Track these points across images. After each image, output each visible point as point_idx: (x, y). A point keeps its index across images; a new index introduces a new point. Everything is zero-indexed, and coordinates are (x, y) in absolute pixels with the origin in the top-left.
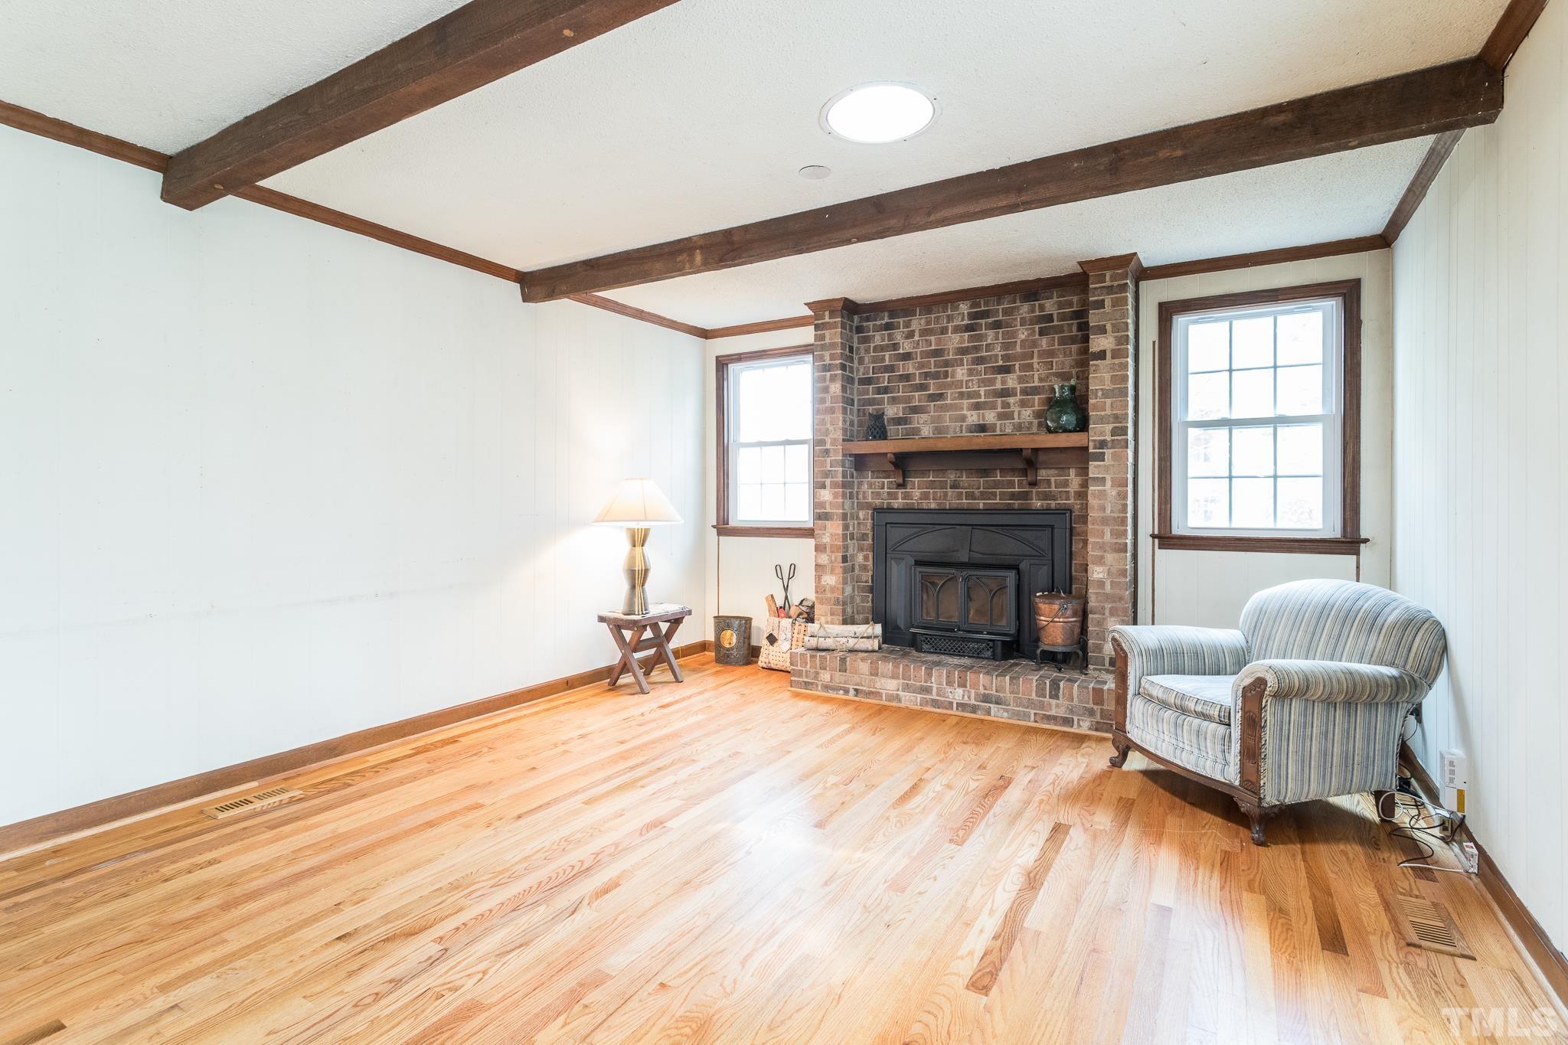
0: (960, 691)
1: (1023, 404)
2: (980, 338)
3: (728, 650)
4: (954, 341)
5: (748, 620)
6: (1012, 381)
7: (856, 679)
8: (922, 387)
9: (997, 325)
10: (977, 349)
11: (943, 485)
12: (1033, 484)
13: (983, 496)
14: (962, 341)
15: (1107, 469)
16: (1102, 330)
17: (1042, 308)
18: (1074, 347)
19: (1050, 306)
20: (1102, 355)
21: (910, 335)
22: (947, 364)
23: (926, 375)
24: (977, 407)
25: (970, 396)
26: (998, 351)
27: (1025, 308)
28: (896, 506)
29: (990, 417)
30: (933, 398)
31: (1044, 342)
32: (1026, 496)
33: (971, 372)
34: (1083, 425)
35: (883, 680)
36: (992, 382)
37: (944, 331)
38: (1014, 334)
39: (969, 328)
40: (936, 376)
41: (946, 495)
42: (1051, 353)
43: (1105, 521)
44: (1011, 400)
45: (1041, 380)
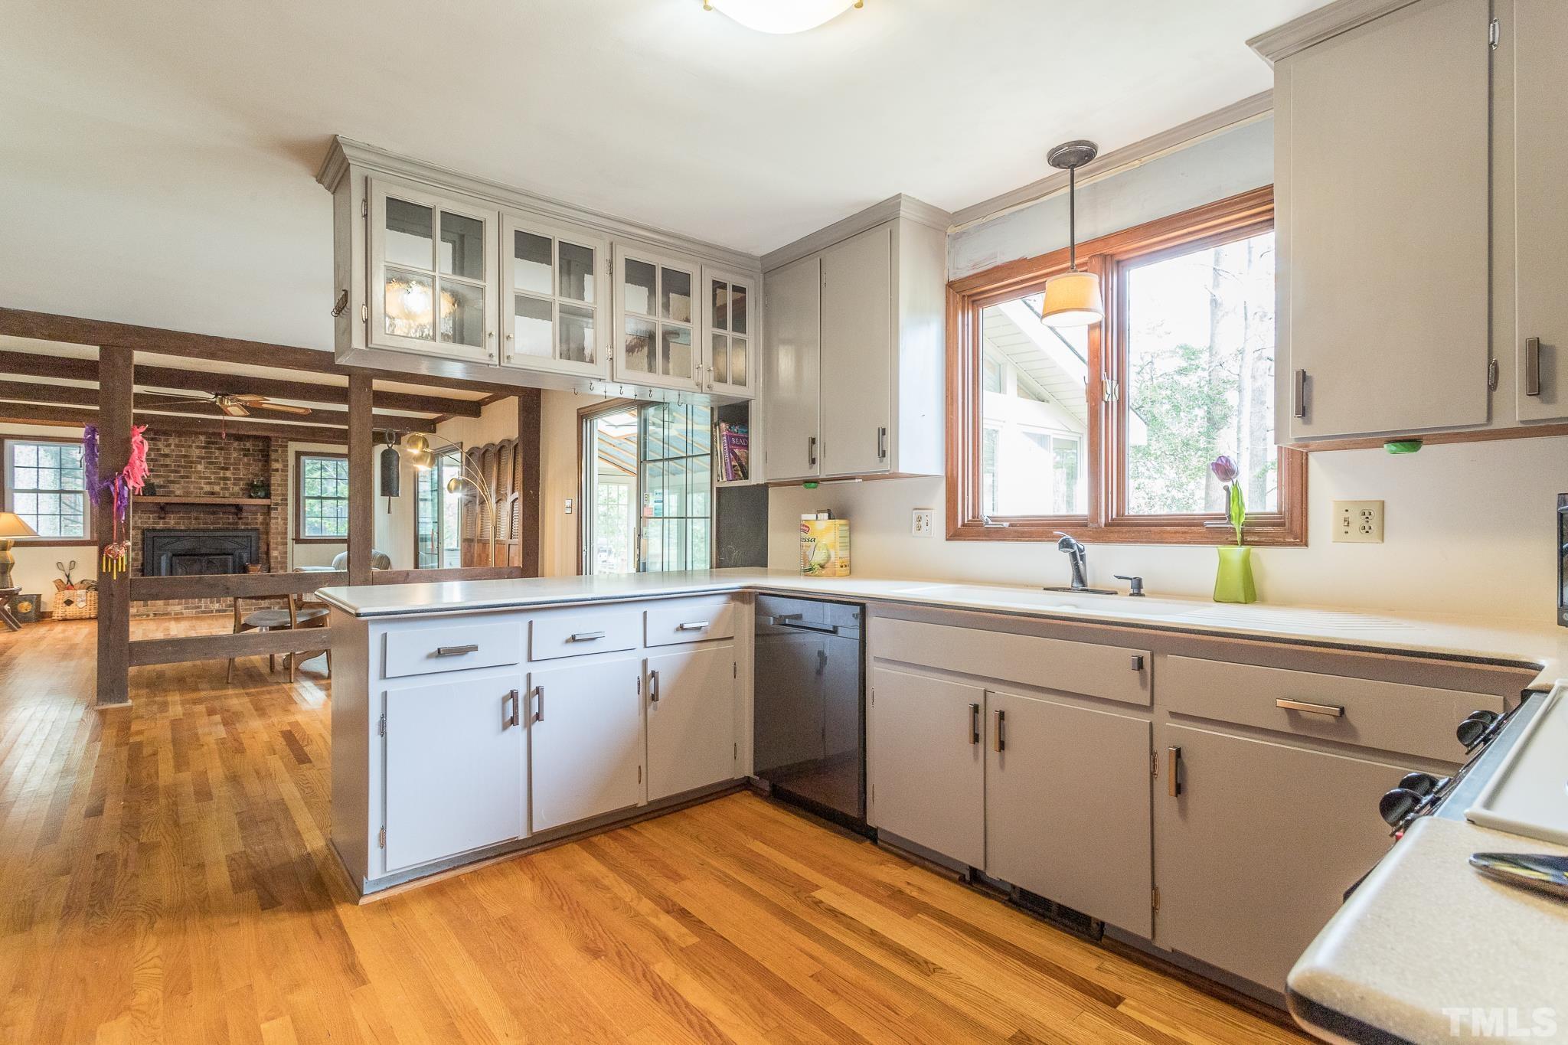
0: (218, 604)
1: (234, 484)
2: (211, 453)
3: (25, 614)
4: (196, 452)
5: (39, 596)
6: (228, 474)
7: (155, 609)
8: (176, 472)
9: (221, 449)
10: (210, 458)
11: (190, 518)
12: (240, 519)
13: (212, 523)
14: (201, 452)
15: (279, 514)
16: (277, 461)
17: (245, 445)
18: (260, 464)
19: (248, 445)
20: (277, 470)
21: (169, 445)
22: (192, 462)
23: (179, 466)
24: (209, 483)
25: (206, 478)
26: (221, 460)
27: (236, 444)
28: (158, 528)
29: (217, 489)
30: (182, 477)
31: (246, 459)
32: (237, 523)
33: (206, 468)
34: (268, 496)
35: (172, 607)
36: (219, 473)
37: (190, 447)
38: (230, 454)
39: (204, 448)
40: (185, 467)
41: (190, 523)
42: (249, 465)
43: (278, 534)
44: (228, 482)
45: (244, 475)
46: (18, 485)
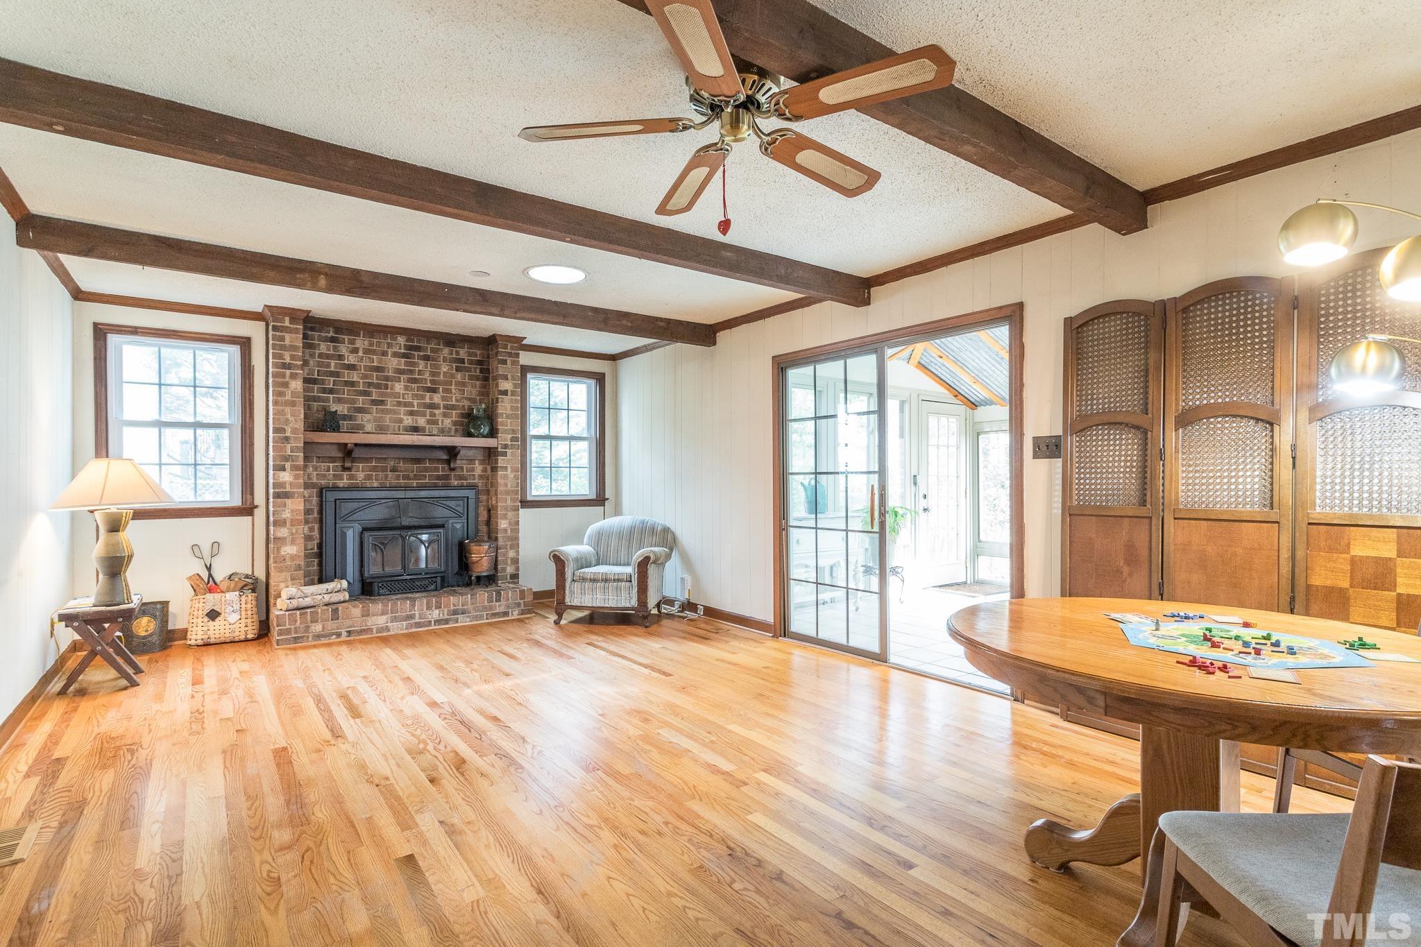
0: (437, 612)
1: (445, 415)
2: (414, 364)
3: (145, 637)
4: (393, 363)
5: (165, 604)
6: (437, 398)
7: (348, 622)
8: (366, 393)
9: (426, 358)
10: (411, 372)
11: (384, 469)
12: (453, 469)
13: (416, 477)
14: (399, 364)
15: (508, 461)
16: (506, 378)
17: (457, 353)
18: (478, 383)
19: (463, 353)
20: (505, 393)
21: (355, 351)
22: (387, 378)
23: (370, 384)
24: (411, 413)
25: (406, 405)
26: (427, 376)
27: (446, 351)
28: (341, 485)
29: (421, 422)
30: (374, 402)
31: (459, 376)
32: (447, 477)
33: (406, 388)
34: (493, 433)
35: (374, 618)
36: (423, 397)
37: (384, 354)
38: (438, 367)
39: (404, 356)
40: (378, 386)
41: (387, 476)
42: (464, 384)
43: (507, 493)
44: (437, 412)
45: (457, 400)
46: (128, 415)
